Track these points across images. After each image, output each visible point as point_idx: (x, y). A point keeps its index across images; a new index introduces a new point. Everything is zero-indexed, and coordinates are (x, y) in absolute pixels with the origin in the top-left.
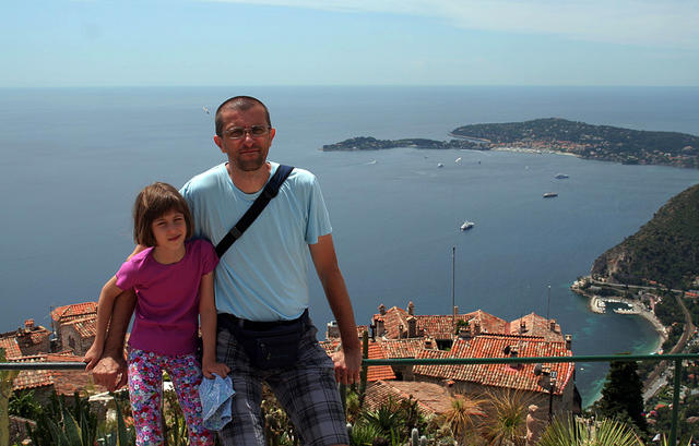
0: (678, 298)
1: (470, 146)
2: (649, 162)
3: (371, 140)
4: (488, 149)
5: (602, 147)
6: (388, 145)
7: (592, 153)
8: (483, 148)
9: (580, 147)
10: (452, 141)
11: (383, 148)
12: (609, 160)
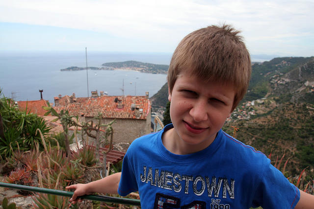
1: (108, 69)
4: (113, 70)
5: (146, 69)
7: (144, 71)
9: (139, 69)
12: (148, 73)
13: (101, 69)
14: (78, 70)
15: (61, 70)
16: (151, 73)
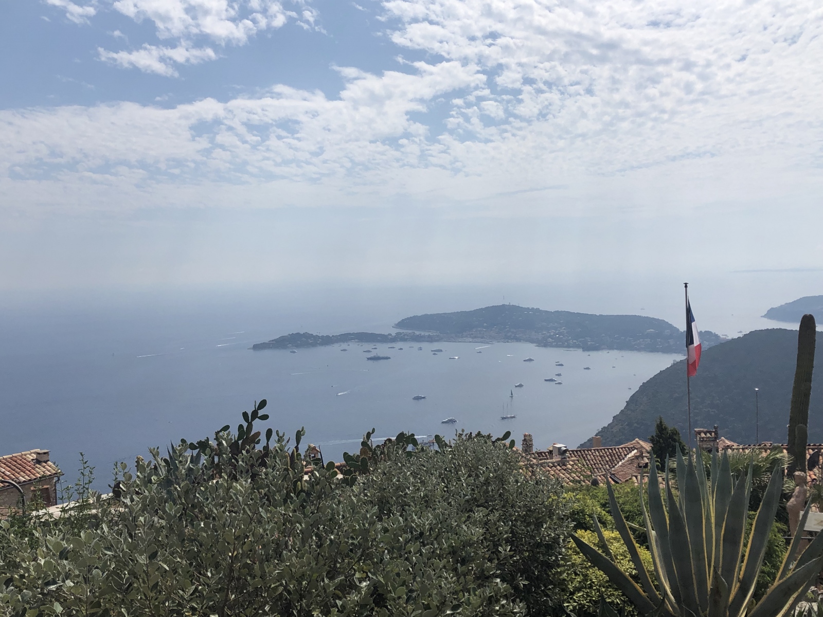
1: (418, 339)
2: (611, 347)
3: (307, 336)
5: (560, 334)
6: (327, 341)
7: (550, 339)
8: (431, 339)
10: (398, 334)
11: (322, 344)
12: (568, 346)
13: (394, 339)
14: (314, 345)
15: (257, 347)
16: (578, 347)
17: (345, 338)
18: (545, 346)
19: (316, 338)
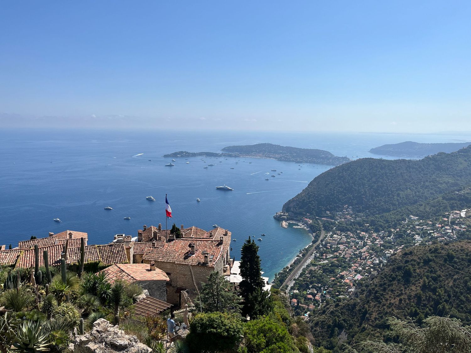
0: (319, 221)
1: (230, 156)
2: (306, 162)
4: (238, 157)
5: (287, 156)
7: (283, 158)
8: (236, 156)
9: (277, 156)
10: (222, 153)
11: (191, 156)
12: (290, 161)
15: (165, 156)
16: (293, 161)
17: (201, 154)
18: (281, 160)
19: (189, 153)
